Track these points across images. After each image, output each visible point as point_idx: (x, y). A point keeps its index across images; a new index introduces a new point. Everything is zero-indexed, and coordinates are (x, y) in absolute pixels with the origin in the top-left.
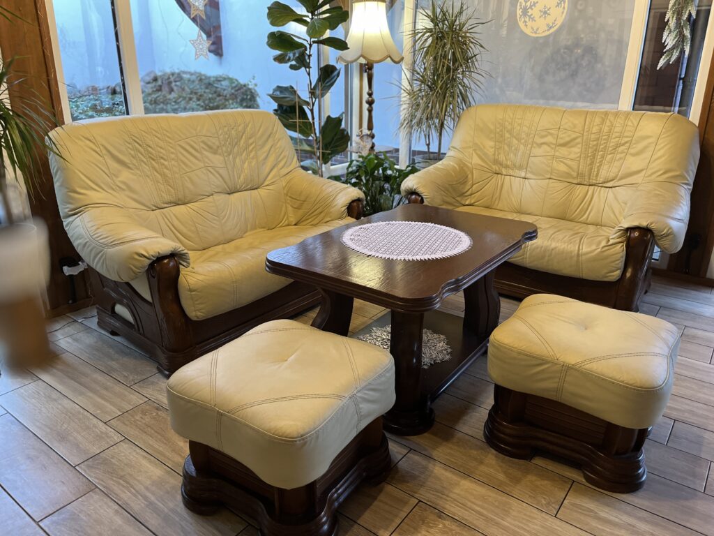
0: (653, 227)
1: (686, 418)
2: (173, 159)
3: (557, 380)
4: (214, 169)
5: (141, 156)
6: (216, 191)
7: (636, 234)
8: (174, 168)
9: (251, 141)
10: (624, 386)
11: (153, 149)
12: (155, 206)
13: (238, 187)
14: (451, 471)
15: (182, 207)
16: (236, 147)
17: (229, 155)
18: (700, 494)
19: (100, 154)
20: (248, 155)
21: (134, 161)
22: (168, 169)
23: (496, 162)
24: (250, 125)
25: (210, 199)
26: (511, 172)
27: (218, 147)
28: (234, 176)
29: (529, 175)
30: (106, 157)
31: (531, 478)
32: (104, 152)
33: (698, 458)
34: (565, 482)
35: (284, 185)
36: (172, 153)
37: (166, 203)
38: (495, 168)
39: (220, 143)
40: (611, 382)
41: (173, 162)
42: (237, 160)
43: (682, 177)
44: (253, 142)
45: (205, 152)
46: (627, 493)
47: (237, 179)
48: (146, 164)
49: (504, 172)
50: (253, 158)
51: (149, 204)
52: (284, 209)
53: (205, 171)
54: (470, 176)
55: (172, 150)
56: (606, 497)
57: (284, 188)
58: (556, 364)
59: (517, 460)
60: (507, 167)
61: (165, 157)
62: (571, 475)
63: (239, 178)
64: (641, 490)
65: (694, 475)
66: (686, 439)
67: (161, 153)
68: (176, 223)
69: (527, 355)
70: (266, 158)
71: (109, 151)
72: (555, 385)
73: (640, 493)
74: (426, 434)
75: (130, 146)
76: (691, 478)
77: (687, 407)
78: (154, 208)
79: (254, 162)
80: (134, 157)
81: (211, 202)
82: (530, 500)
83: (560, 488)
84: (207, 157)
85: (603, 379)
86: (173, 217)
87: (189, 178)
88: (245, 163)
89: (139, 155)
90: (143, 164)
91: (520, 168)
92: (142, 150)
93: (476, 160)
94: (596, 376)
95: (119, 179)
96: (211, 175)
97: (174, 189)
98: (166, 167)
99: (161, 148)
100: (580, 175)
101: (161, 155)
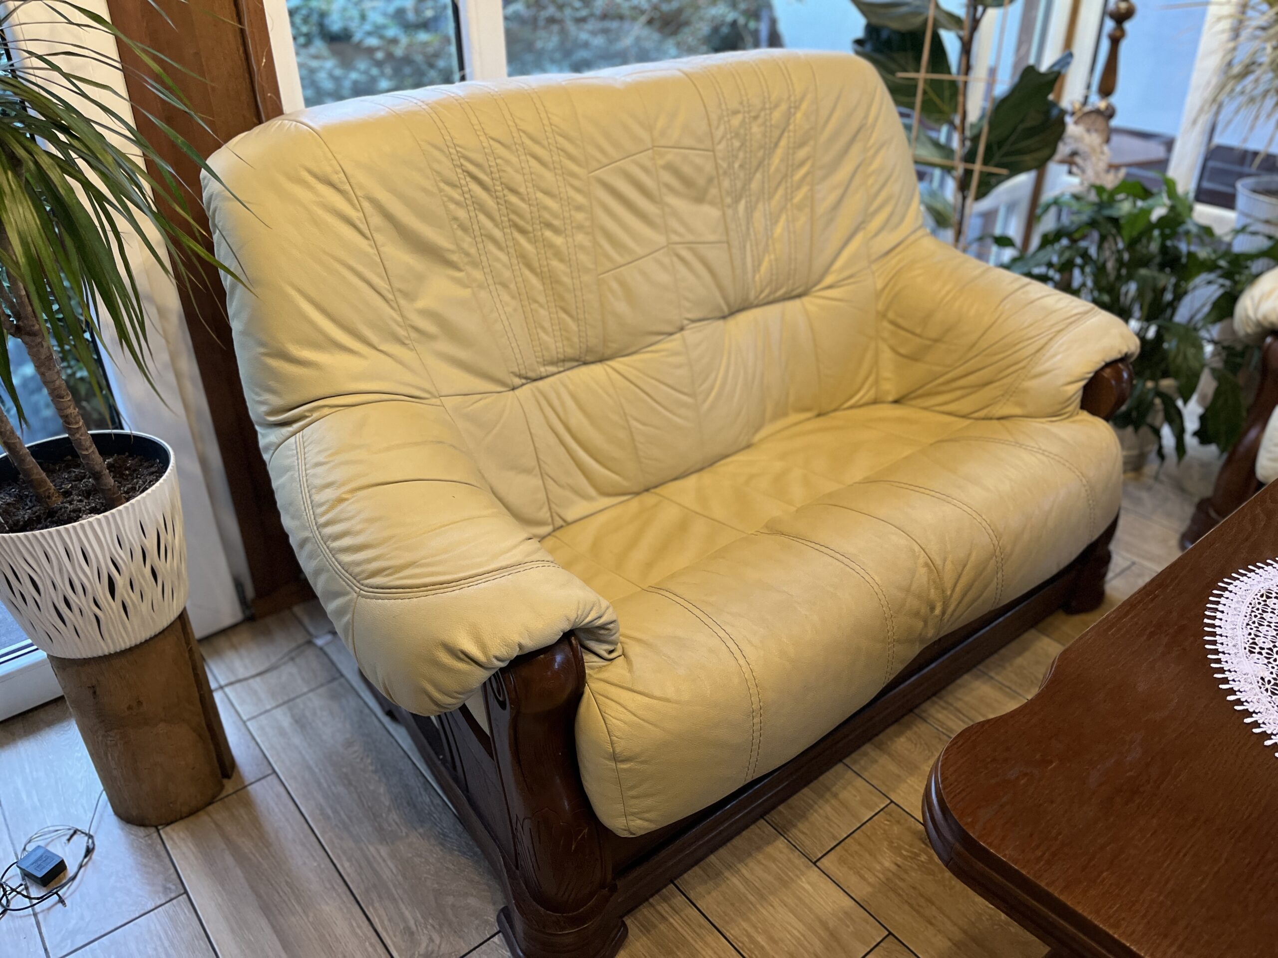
2: (580, 227)
4: (691, 250)
5: (488, 224)
6: (691, 316)
8: (583, 257)
9: (802, 153)
11: (523, 200)
12: (520, 376)
13: (752, 295)
15: (597, 370)
16: (758, 176)
17: (737, 201)
19: (363, 227)
20: (788, 198)
21: (467, 242)
22: (562, 260)
24: (804, 106)
25: (673, 343)
27: (710, 180)
28: (744, 264)
30: (379, 238)
32: (376, 220)
35: (879, 285)
36: (579, 208)
37: (552, 363)
39: (717, 166)
41: (580, 237)
42: (758, 215)
44: (808, 158)
45: (671, 200)
47: (750, 275)
48: (500, 248)
50: (800, 207)
51: (501, 374)
52: (869, 356)
53: (666, 260)
55: (580, 199)
57: (878, 294)
61: (556, 223)
63: (756, 269)
67: (546, 208)
68: (577, 419)
70: (837, 205)
71: (388, 216)
75: (456, 195)
78: (517, 381)
79: (803, 219)
80: (464, 229)
81: (676, 354)
84: (675, 214)
86: (570, 403)
87: (623, 284)
88: (777, 222)
89: (482, 217)
90: (491, 247)
92: (490, 203)
95: (421, 304)
96: (683, 270)
97: (576, 319)
98: (558, 255)
99: (547, 193)
101: (547, 216)
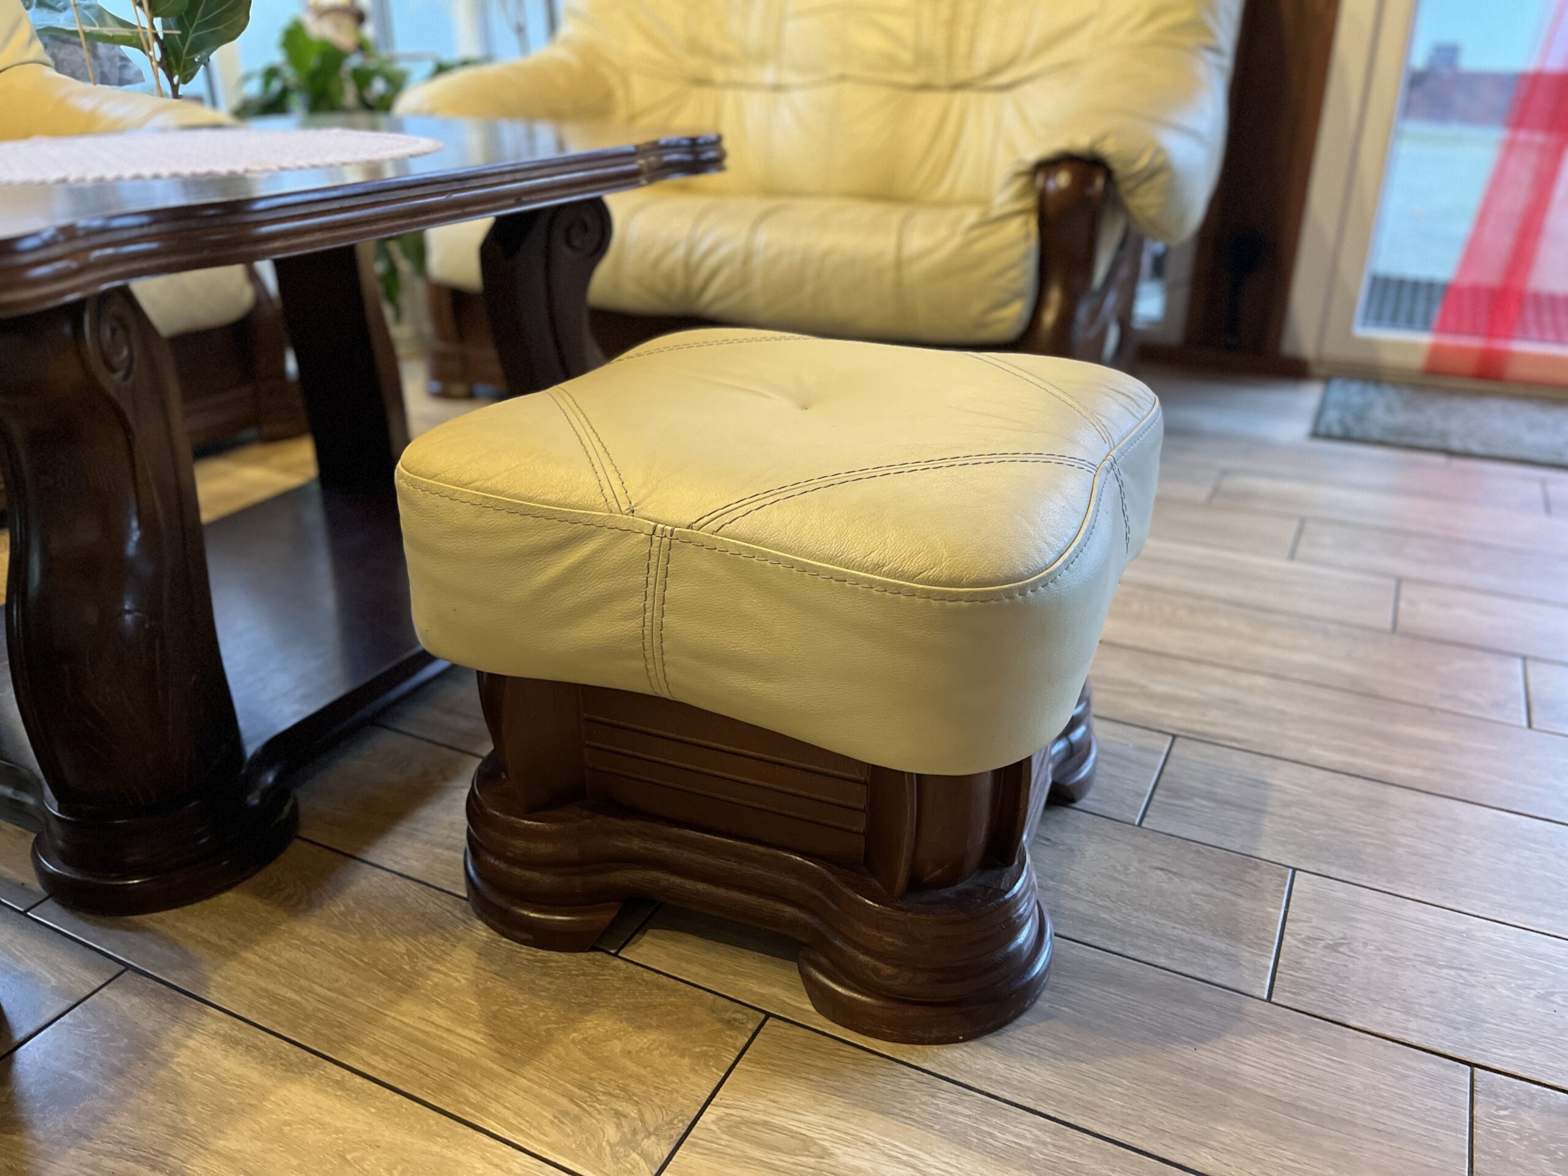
0: (1109, 148)
1: (1211, 724)
3: (636, 602)
7: (1063, 179)
10: (885, 587)
14: (250, 1048)
18: (1251, 1006)
23: (695, 46)
26: (737, 74)
29: (789, 78)
31: (596, 1025)
33: (1248, 860)
34: (730, 1023)
38: (695, 64)
40: (831, 575)
43: (1196, 26)
46: (969, 1038)
49: (719, 74)
54: (619, 94)
56: (884, 1067)
58: (627, 532)
59: (564, 956)
60: (725, 59)
62: (766, 990)
64: (1024, 1018)
65: (1233, 933)
66: (1209, 796)
69: (513, 510)
72: (631, 627)
73: (1018, 1033)
74: (229, 898)
76: (1221, 945)
77: (1215, 690)
82: (554, 1136)
83: (704, 1055)
85: (804, 568)
91: (761, 57)
93: (637, 47)
94: (778, 560)
100: (923, 58)
